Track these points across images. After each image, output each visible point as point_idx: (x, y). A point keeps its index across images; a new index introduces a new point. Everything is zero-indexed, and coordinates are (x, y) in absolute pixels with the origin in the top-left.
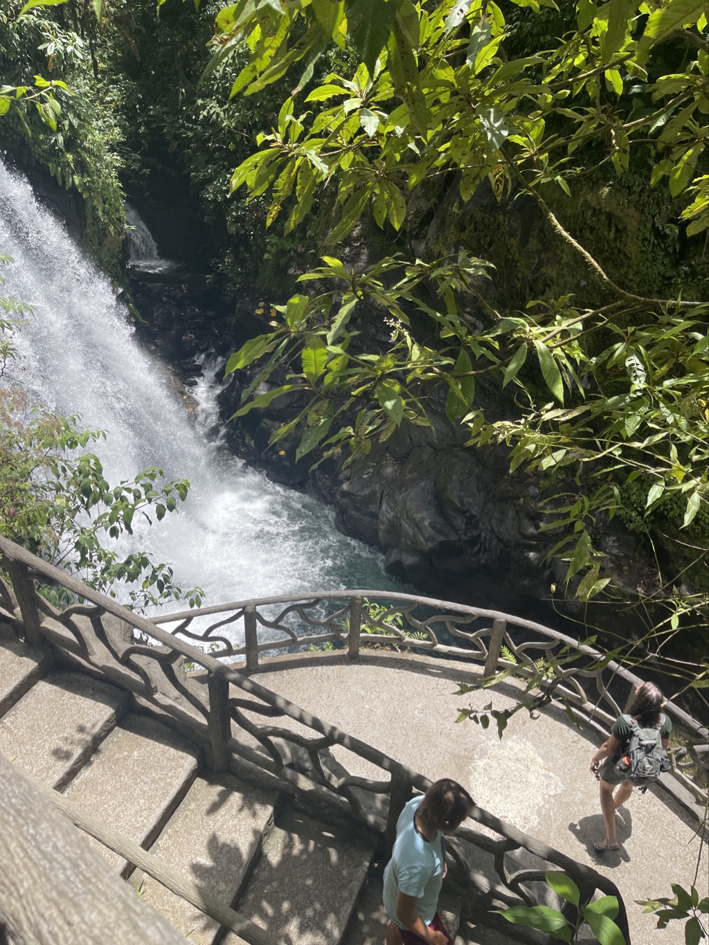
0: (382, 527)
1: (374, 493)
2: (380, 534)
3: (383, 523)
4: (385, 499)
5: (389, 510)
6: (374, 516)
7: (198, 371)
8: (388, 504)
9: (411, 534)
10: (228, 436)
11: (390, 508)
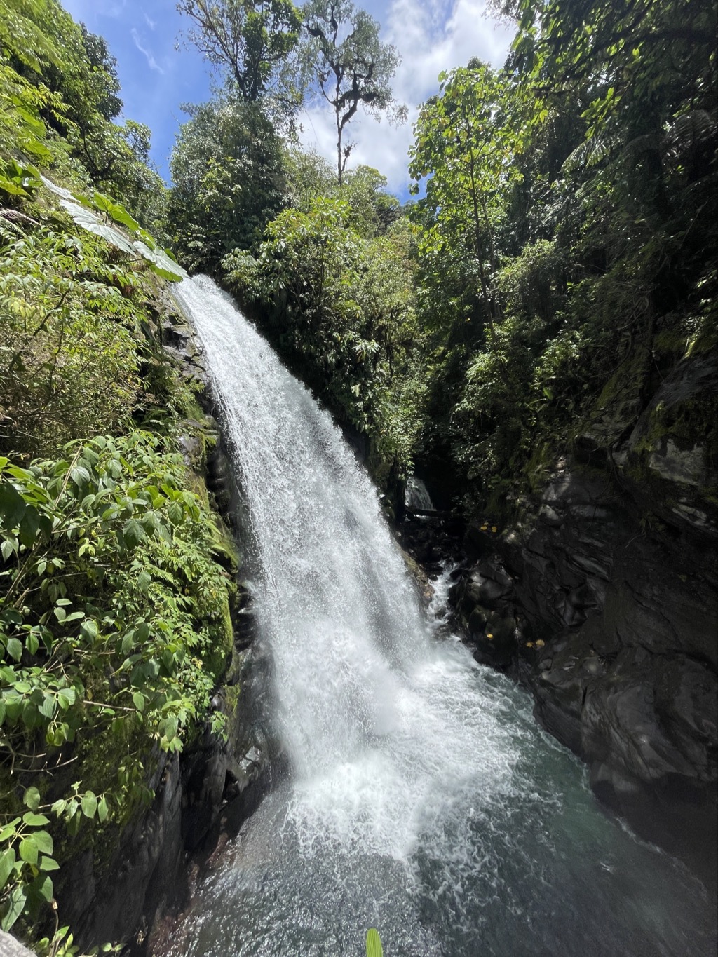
0: (586, 731)
1: (575, 688)
2: (584, 739)
3: (587, 726)
4: (588, 698)
5: (594, 712)
6: (576, 715)
7: (439, 571)
8: (593, 703)
9: (625, 750)
10: (451, 618)
11: (595, 709)
